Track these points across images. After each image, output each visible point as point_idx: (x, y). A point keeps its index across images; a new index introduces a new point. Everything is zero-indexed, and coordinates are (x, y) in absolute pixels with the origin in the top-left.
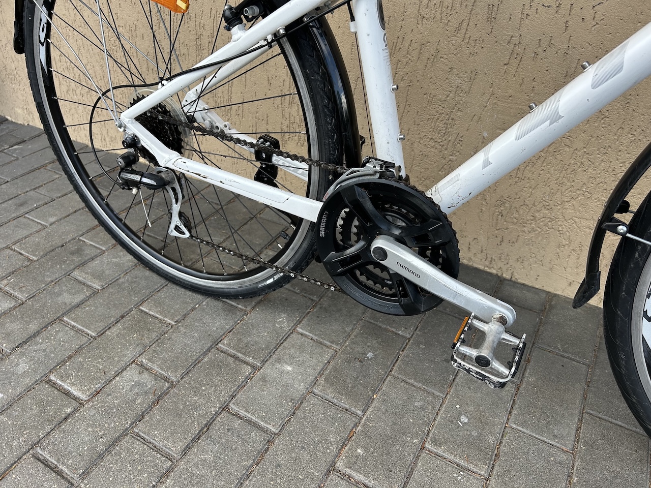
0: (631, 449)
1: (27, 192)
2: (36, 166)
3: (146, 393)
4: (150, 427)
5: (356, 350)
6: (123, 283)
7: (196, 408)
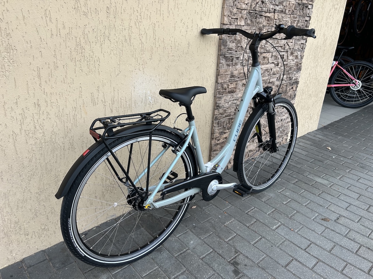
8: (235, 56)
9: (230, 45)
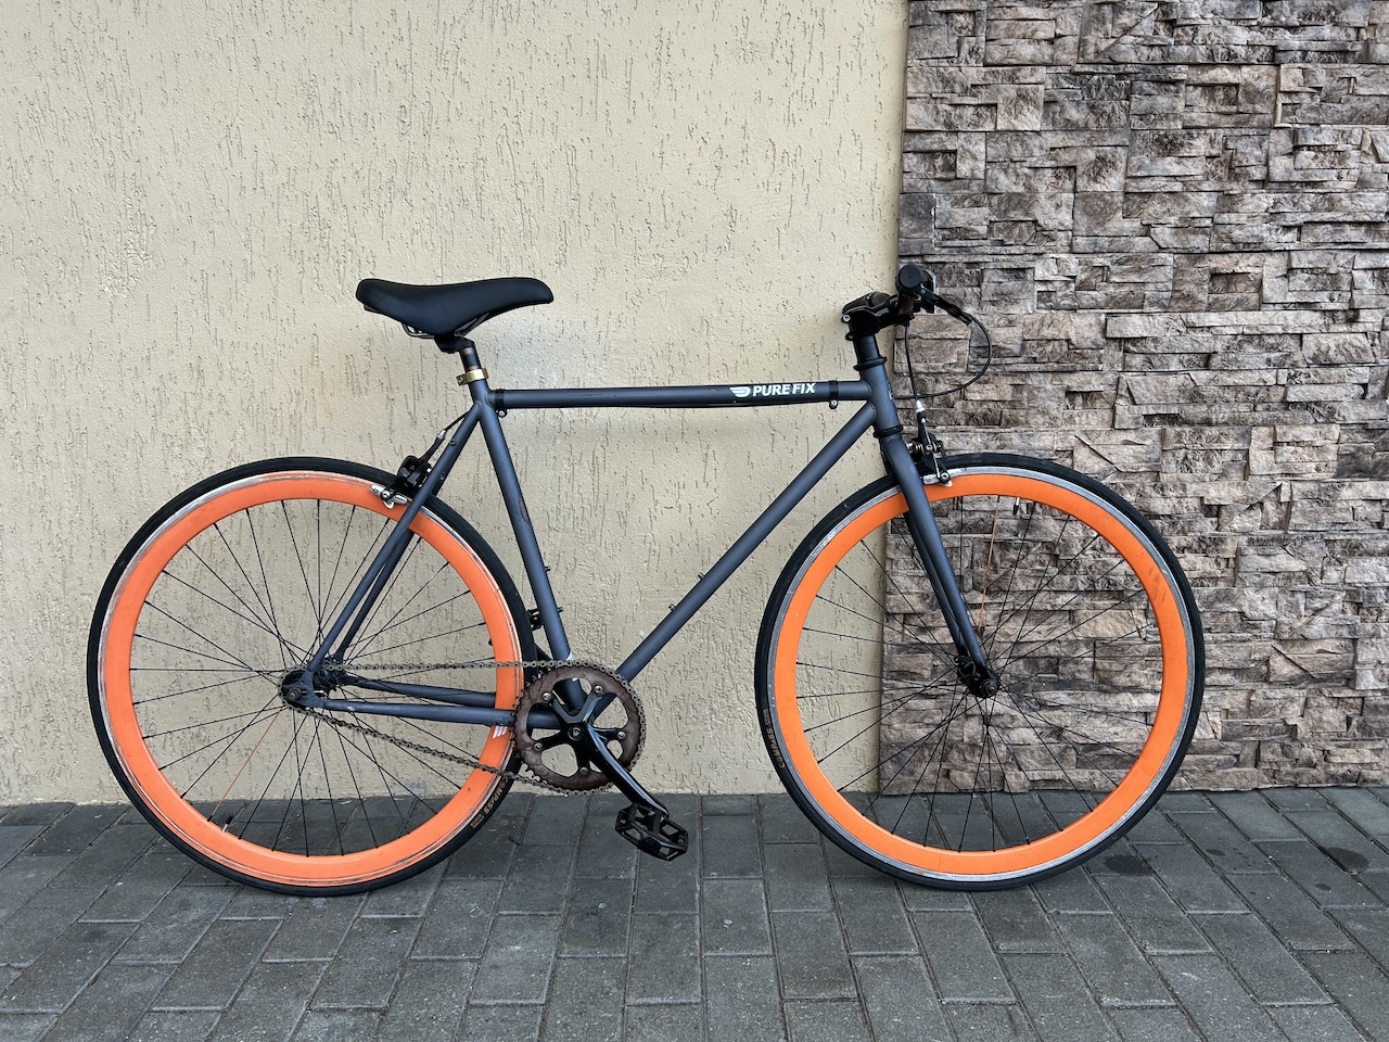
8: (997, 260)
9: (957, 216)
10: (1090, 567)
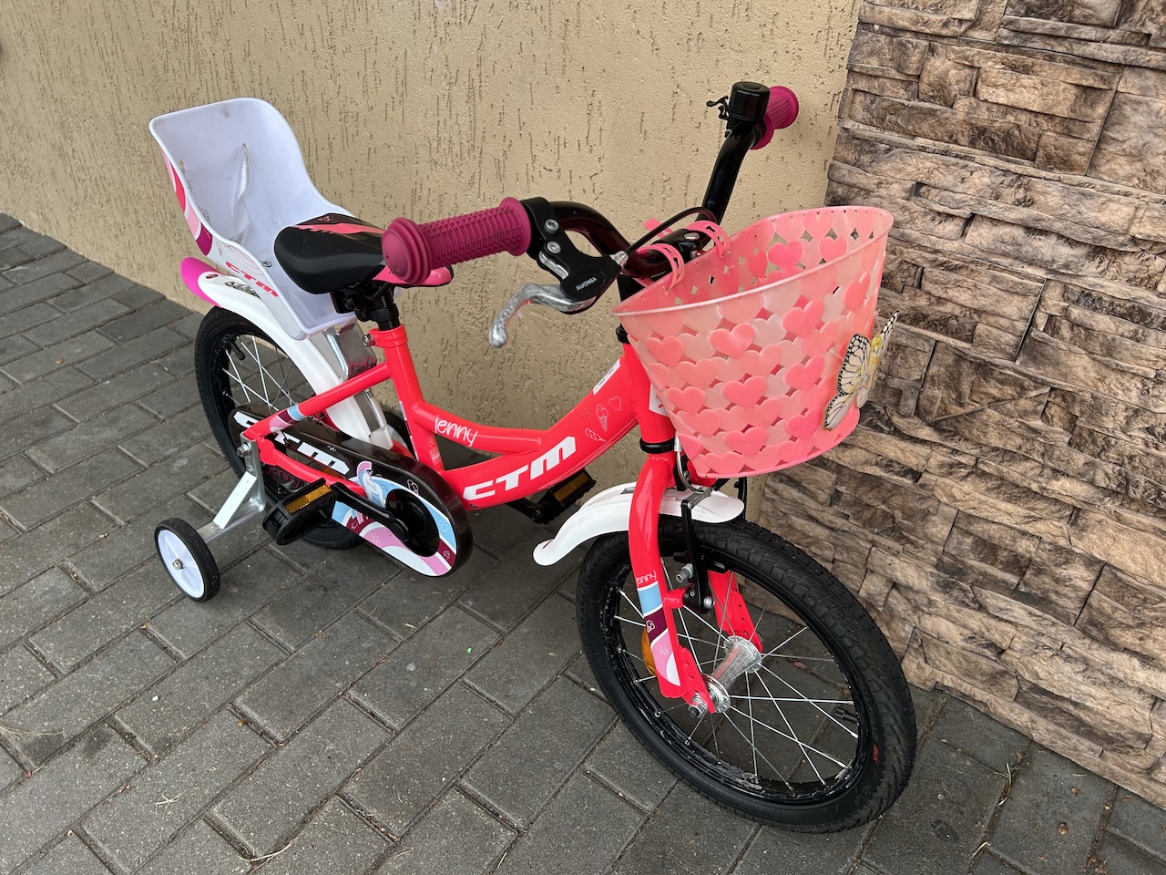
0: (587, 721)
1: (12, 335)
2: (35, 299)
3: (57, 601)
4: (46, 638)
5: (329, 576)
6: (83, 467)
7: (106, 623)
10: (1131, 458)
